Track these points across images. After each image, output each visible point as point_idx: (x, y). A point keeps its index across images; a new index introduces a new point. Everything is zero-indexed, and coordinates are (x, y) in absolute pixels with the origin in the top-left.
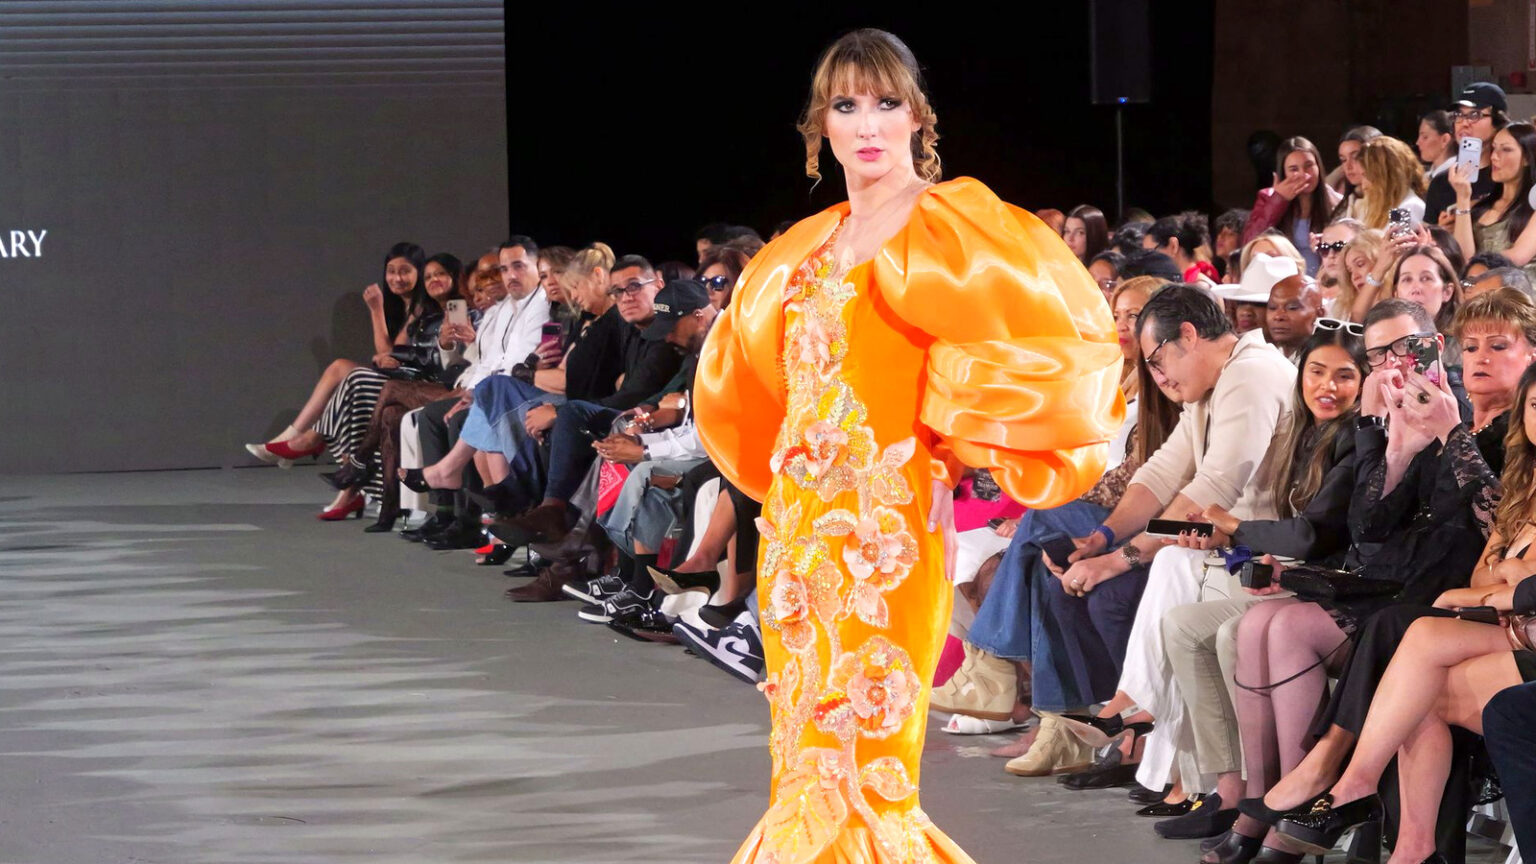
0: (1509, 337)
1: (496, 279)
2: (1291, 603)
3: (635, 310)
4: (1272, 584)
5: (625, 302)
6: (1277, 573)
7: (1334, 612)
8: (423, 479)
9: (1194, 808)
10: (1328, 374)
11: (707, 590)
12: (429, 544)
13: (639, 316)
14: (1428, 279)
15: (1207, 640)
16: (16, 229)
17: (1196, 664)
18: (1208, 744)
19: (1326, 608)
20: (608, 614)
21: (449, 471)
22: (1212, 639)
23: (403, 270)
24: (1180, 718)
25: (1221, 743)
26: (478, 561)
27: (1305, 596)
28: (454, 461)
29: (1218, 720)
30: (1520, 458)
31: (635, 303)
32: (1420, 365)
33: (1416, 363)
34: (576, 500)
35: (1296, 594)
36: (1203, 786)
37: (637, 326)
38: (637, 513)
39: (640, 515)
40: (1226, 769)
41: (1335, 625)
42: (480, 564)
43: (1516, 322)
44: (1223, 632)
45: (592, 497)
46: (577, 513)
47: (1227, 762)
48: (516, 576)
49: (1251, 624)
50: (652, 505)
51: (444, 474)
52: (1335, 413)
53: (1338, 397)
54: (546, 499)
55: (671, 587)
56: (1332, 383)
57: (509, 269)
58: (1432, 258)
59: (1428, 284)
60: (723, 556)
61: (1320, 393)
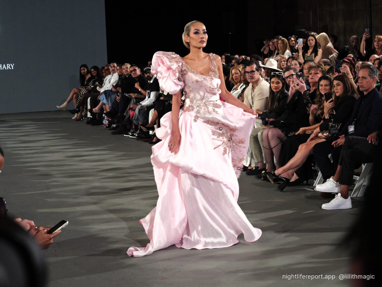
0: (319, 72)
1: (109, 71)
2: (273, 128)
3: (136, 75)
4: (268, 124)
5: (133, 73)
6: (269, 122)
7: (281, 129)
8: (93, 111)
9: (253, 169)
10: (275, 83)
11: (152, 130)
12: (91, 125)
13: (136, 76)
14: (296, 65)
15: (256, 136)
16: (8, 64)
17: (253, 140)
18: (256, 157)
19: (279, 129)
20: (136, 136)
21: (98, 109)
22: (257, 135)
23: (84, 69)
24: (251, 151)
25: (259, 156)
26: (105, 127)
27: (275, 126)
28: (99, 107)
29: (258, 151)
30: (319, 96)
31: (135, 74)
32: (298, 78)
33: (297, 78)
34: (125, 114)
35: (273, 126)
36: (255, 165)
37: (135, 78)
38: (138, 116)
39: (139, 116)
40: (260, 161)
41: (281, 132)
42: (105, 128)
43: (320, 69)
44: (259, 134)
45: (128, 113)
46: (125, 116)
47: (260, 160)
48: (111, 130)
49: (265, 132)
50: (141, 114)
51: (97, 110)
52: (278, 90)
53: (277, 87)
54: (119, 114)
55: (145, 130)
56: (276, 85)
57: (113, 67)
58: (297, 61)
59: (296, 66)
60: (155, 124)
61: (274, 87)
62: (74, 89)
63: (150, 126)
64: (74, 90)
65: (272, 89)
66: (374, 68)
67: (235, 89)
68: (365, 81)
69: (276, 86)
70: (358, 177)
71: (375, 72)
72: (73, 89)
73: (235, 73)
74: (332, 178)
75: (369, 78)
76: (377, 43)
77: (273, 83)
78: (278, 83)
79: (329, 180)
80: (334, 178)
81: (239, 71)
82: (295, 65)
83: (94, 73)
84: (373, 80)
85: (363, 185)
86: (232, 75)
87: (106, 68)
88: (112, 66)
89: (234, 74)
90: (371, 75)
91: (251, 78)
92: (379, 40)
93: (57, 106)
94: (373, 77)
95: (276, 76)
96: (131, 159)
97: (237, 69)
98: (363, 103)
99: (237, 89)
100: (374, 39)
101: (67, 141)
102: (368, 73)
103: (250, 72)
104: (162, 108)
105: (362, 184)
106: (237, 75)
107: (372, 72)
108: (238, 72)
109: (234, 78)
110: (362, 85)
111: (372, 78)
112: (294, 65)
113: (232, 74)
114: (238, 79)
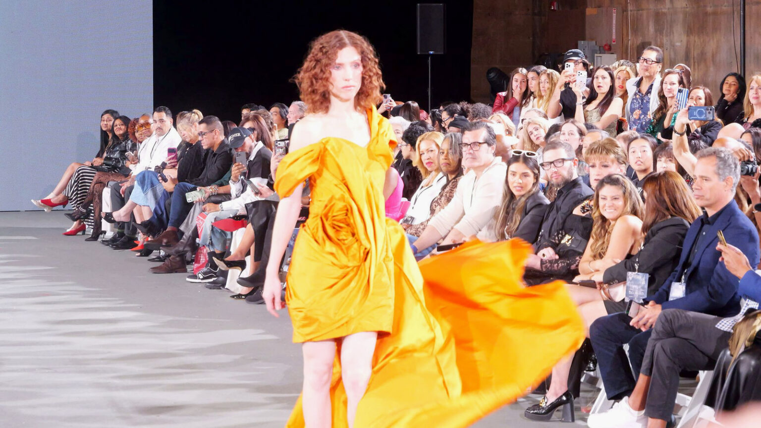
0: (610, 163)
8: (113, 217)
10: (518, 175)
11: (240, 269)
12: (112, 247)
14: (572, 134)
21: (124, 214)
28: (126, 211)
43: (612, 156)
45: (189, 226)
48: (154, 261)
50: (216, 234)
51: (122, 215)
52: (523, 193)
53: (523, 185)
54: (168, 228)
55: (223, 267)
56: (520, 180)
57: (158, 122)
58: (575, 125)
59: (572, 136)
60: (248, 253)
61: (515, 184)
62: (73, 164)
63: (236, 260)
64: (73, 168)
65: (511, 187)
66: (728, 158)
67: (427, 186)
68: (706, 185)
69: (520, 183)
70: (690, 398)
71: (729, 165)
72: (70, 164)
73: (427, 150)
74: (626, 401)
75: (715, 179)
76: (755, 93)
77: (514, 174)
78: (525, 175)
79: (618, 406)
80: (631, 402)
81: (437, 145)
82: (569, 134)
83: (120, 129)
84: (727, 183)
85: (698, 419)
86: (421, 153)
87: (142, 121)
88: (157, 119)
89: (425, 153)
90: (721, 172)
91: (471, 158)
92: (759, 86)
93: (32, 201)
94: (725, 176)
95: (521, 159)
96: (187, 332)
97: (431, 140)
98: (704, 233)
99: (429, 185)
100: (749, 82)
101: (48, 284)
102: (715, 168)
103: (470, 145)
104: (264, 219)
105: (697, 417)
106: (431, 155)
107: (722, 166)
108: (434, 147)
109: (425, 162)
110: (701, 194)
111: (724, 180)
112: (567, 134)
113: (419, 152)
114: (435, 164)
